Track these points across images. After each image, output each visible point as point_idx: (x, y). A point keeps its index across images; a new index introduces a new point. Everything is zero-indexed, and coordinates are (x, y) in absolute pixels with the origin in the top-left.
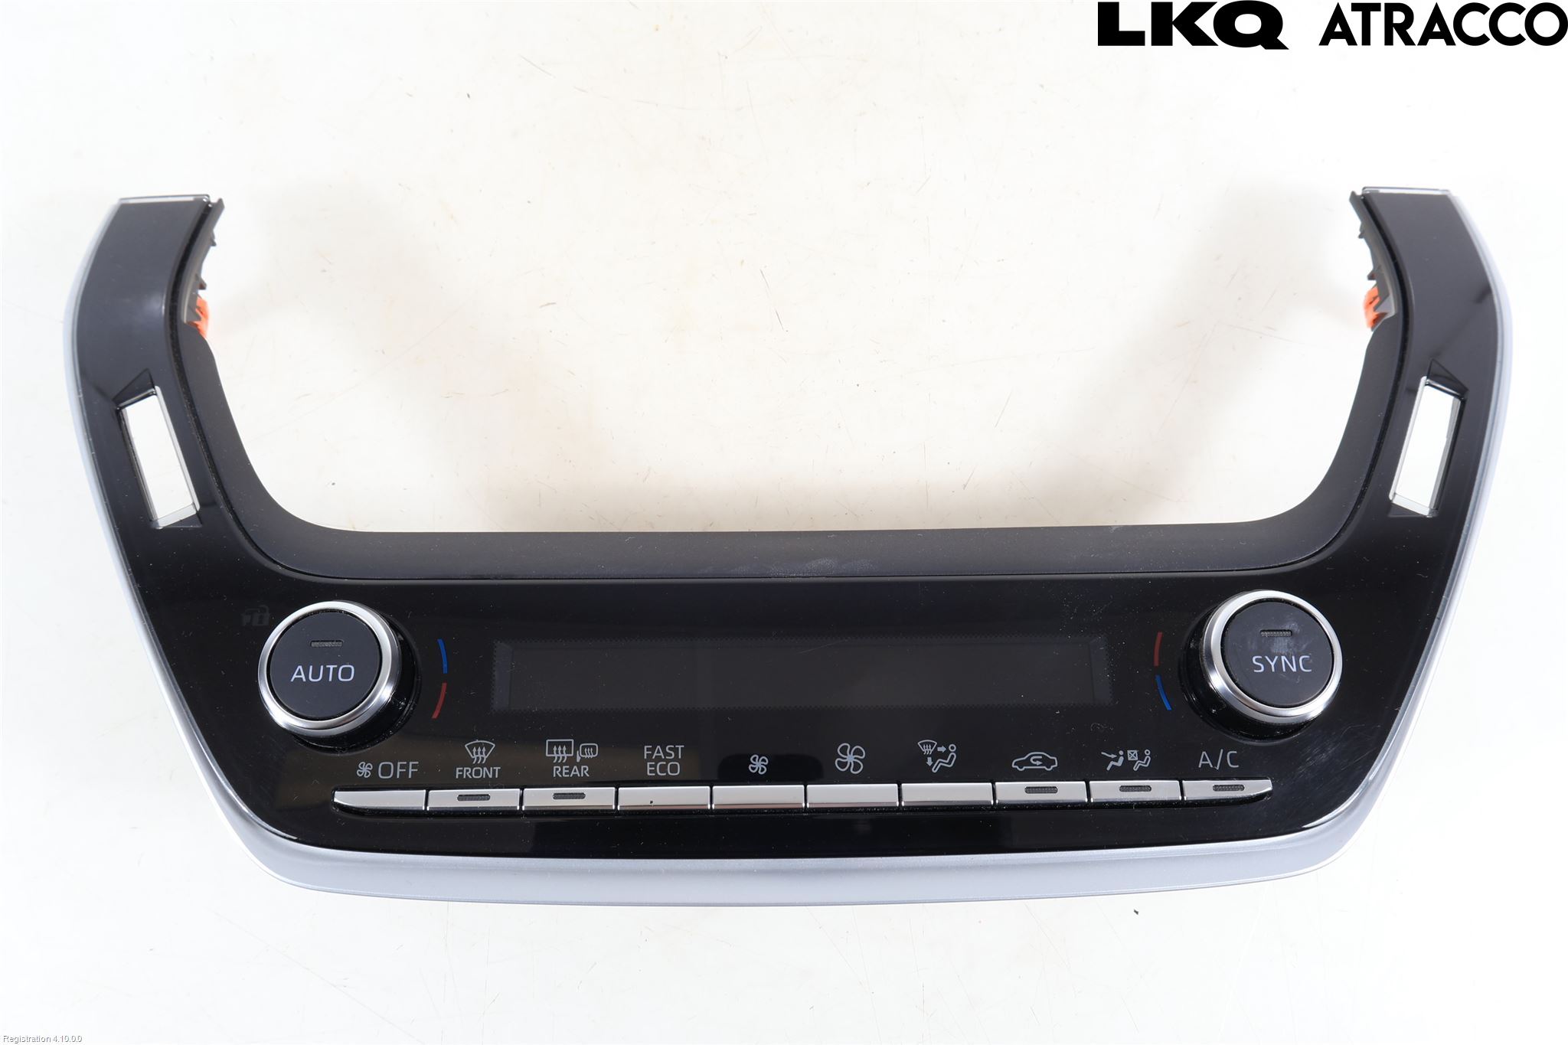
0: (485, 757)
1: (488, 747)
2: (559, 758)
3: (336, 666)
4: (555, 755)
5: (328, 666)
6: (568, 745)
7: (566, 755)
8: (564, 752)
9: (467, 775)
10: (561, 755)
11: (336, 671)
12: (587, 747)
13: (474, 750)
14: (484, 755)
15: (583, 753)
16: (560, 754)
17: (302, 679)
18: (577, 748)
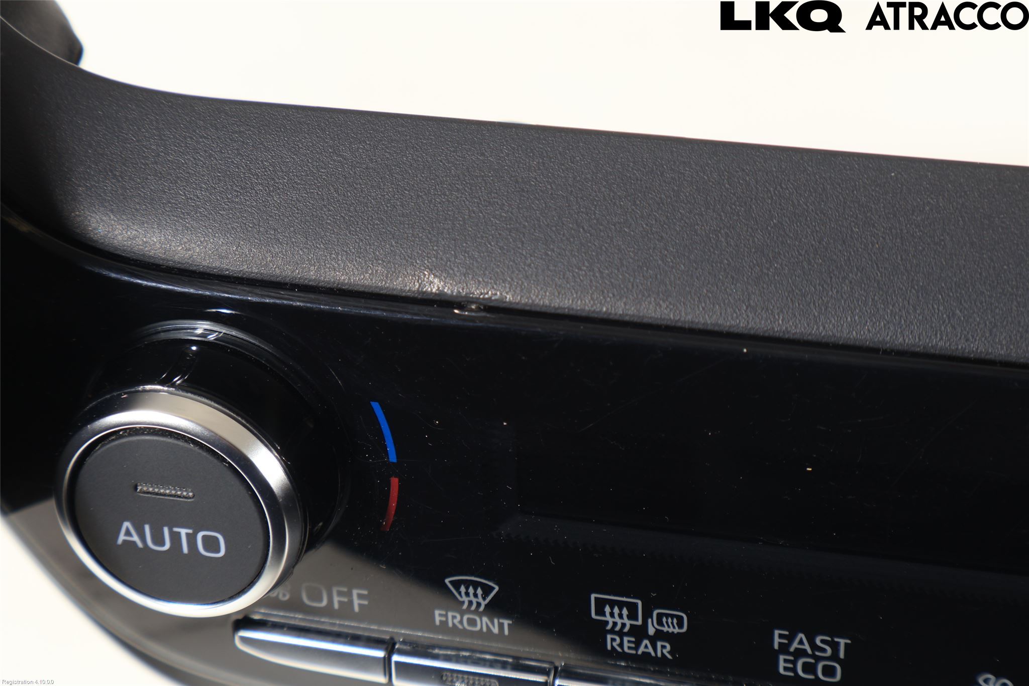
0: (483, 603)
1: (487, 590)
2: (615, 624)
3: (190, 531)
4: (608, 618)
5: (176, 529)
6: (632, 609)
7: (628, 623)
8: (625, 616)
9: (454, 624)
10: (619, 622)
11: (192, 539)
12: (667, 616)
13: (463, 589)
14: (480, 600)
15: (660, 623)
16: (616, 618)
17: (134, 543)
18: (647, 615)
